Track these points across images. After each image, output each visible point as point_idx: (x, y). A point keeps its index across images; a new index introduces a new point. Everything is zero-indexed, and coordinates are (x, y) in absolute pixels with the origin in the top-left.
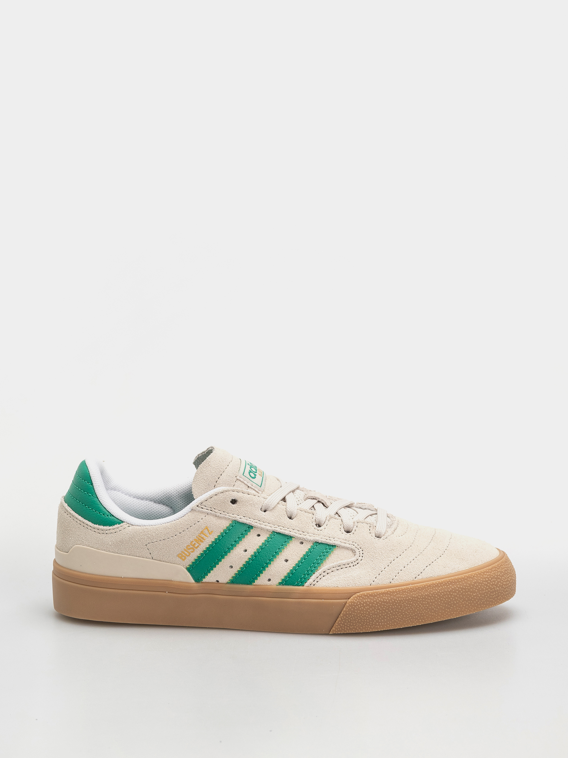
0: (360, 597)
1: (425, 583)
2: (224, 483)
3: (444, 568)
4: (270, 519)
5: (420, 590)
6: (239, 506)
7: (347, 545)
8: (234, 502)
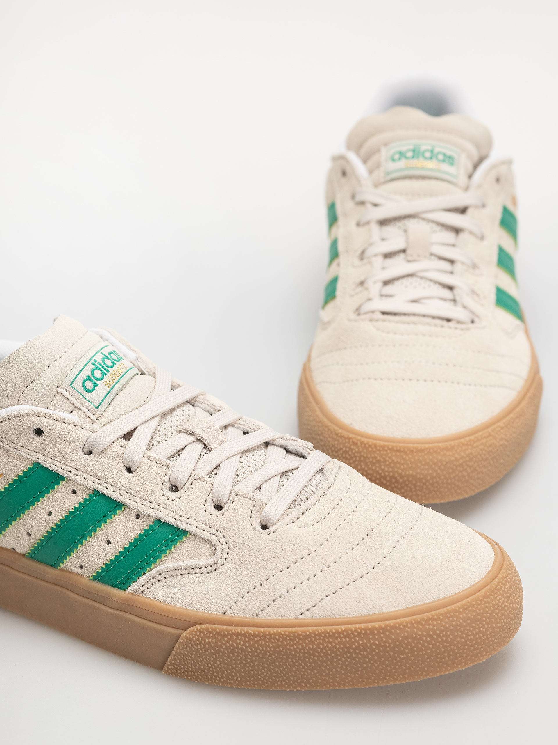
0: (200, 632)
1: (310, 629)
2: (32, 397)
3: (356, 603)
4: (92, 469)
5: (301, 639)
6: (45, 442)
7: (205, 535)
8: (39, 432)
